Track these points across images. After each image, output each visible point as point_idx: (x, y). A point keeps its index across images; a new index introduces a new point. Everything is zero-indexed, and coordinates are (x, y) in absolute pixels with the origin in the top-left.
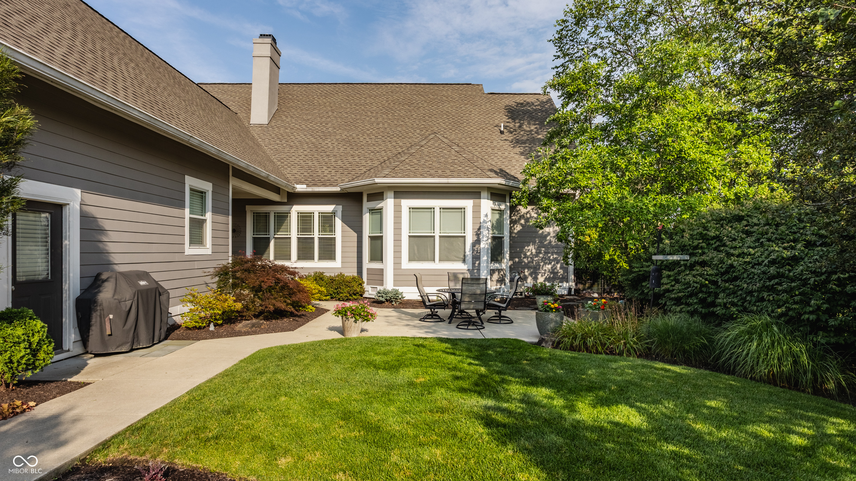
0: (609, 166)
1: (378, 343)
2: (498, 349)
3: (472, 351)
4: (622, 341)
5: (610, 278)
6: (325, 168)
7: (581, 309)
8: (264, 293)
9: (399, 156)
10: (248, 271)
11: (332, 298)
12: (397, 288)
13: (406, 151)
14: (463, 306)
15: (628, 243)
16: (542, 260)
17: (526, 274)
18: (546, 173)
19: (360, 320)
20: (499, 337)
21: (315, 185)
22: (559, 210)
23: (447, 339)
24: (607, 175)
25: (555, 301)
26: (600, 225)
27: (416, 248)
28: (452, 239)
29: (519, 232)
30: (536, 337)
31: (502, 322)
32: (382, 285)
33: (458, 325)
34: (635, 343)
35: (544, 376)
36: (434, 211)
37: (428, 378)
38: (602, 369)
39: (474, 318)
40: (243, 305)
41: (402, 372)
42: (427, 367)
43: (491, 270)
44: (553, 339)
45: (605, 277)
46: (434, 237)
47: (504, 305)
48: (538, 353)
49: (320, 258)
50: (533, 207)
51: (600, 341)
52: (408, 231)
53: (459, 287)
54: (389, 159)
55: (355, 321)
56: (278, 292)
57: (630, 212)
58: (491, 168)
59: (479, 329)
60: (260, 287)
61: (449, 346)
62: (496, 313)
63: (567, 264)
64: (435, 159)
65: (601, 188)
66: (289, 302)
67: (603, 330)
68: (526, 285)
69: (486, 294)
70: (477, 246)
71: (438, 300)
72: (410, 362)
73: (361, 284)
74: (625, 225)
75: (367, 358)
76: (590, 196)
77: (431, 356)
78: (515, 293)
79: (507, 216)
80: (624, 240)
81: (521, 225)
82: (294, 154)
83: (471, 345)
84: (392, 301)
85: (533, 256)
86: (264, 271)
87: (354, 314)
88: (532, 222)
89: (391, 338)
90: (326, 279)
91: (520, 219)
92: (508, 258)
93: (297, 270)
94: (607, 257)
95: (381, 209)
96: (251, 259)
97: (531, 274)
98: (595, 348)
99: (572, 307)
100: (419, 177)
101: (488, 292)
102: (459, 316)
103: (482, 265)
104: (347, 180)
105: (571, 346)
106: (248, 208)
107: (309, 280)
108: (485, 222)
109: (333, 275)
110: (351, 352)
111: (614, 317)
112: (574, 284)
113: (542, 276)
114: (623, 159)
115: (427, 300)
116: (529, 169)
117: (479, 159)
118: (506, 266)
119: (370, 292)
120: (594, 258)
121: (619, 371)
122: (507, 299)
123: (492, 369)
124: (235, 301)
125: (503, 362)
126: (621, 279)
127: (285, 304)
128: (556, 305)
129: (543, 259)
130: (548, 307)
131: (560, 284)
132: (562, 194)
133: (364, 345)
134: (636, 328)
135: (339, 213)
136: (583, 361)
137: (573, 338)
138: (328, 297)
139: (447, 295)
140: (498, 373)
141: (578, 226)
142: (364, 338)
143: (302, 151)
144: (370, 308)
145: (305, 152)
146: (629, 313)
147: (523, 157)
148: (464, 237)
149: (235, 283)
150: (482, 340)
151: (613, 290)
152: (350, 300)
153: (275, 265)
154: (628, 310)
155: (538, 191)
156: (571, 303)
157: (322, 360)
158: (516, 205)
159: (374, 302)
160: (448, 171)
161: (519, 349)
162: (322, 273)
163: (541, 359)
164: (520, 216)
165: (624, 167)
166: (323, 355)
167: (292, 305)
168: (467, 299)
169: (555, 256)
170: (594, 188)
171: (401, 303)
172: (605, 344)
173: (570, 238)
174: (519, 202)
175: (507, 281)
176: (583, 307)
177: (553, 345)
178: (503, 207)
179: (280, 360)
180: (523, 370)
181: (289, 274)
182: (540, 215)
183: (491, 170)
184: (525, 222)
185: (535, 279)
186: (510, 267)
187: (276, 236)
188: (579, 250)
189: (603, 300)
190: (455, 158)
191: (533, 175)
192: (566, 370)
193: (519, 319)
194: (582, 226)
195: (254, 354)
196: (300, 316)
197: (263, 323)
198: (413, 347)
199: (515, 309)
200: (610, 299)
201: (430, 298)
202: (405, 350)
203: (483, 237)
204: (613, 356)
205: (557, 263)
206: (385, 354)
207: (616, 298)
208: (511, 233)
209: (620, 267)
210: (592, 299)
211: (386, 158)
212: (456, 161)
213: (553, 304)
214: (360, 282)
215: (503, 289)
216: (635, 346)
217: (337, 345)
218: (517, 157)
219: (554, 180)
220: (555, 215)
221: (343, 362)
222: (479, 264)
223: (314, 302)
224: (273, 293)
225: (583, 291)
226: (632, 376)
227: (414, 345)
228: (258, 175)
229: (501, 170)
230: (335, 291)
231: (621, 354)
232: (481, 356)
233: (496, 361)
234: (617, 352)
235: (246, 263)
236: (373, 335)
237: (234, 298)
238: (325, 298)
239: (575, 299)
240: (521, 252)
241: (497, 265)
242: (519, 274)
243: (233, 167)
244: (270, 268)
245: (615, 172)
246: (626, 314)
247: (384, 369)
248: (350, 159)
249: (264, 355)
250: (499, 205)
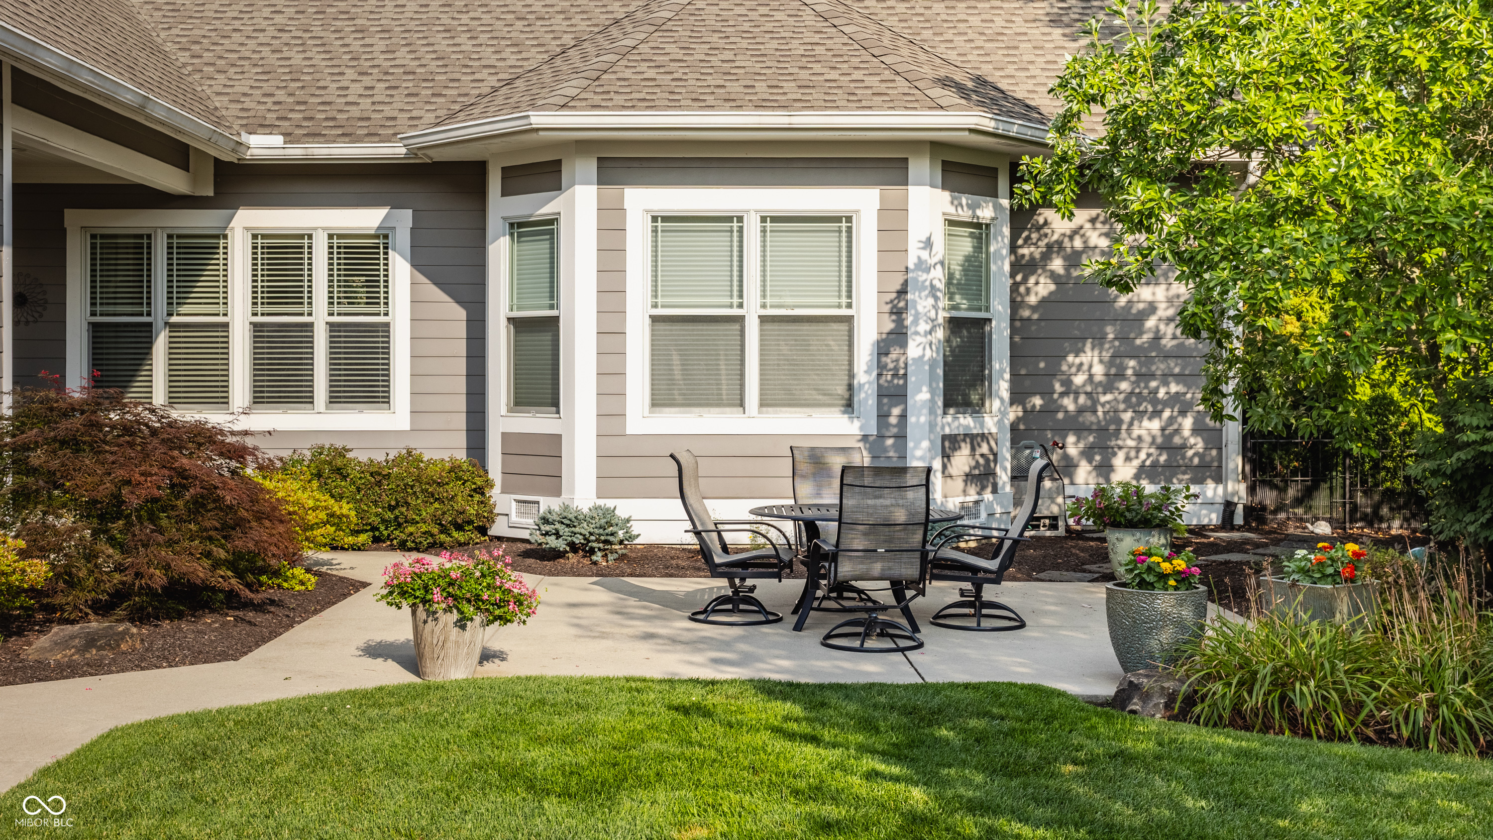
0: (1369, 63)
1: (543, 702)
2: (973, 723)
3: (877, 731)
4: (1423, 696)
5: (1376, 466)
6: (350, 74)
7: (1268, 577)
8: (129, 524)
9: (615, 32)
10: (72, 443)
11: (377, 540)
12: (610, 503)
13: (640, 15)
14: (845, 569)
15: (1440, 339)
16: (1127, 400)
17: (1072, 451)
18: (1143, 91)
19: (478, 619)
20: (975, 680)
21: (314, 136)
22: (1189, 224)
23: (790, 684)
24: (1363, 97)
25: (1177, 548)
26: (1337, 276)
27: (676, 360)
28: (806, 327)
29: (1044, 301)
30: (1111, 677)
31: (985, 623)
32: (557, 492)
33: (828, 636)
34: (1468, 701)
35: (1139, 821)
36: (741, 230)
37: (721, 826)
38: (1350, 798)
39: (885, 608)
40: (53, 566)
41: (628, 804)
42: (716, 787)
43: (944, 438)
44: (1170, 685)
45: (1358, 462)
46: (740, 319)
47: (993, 565)
48: (1117, 737)
49: (336, 398)
50: (1094, 212)
51: (1342, 693)
52: (649, 301)
53: (830, 497)
54: (579, 42)
55: (461, 623)
56: (180, 520)
57: (1446, 228)
58: (942, 73)
59: (903, 650)
60: (118, 500)
61: (797, 710)
62: (962, 593)
63: (1219, 416)
64: (744, 44)
65: (1341, 142)
66: (222, 554)
67: (1351, 653)
68: (1069, 490)
69: (927, 522)
70: (895, 353)
71: (758, 547)
72: (657, 767)
73: (480, 490)
74: (1429, 274)
75: (504, 757)
76: (1299, 171)
77: (731, 746)
78: (1033, 521)
79: (1000, 244)
80: (1426, 331)
81: (1053, 276)
82: (237, 24)
83: (875, 706)
84: (592, 551)
85: (1094, 389)
86: (131, 445)
87: (455, 598)
88: (1089, 268)
89: (590, 682)
90: (354, 474)
91: (1047, 256)
92: (1006, 395)
93: (249, 442)
94: (1364, 392)
95: (551, 222)
96: (85, 402)
97: (1087, 454)
98: (1321, 721)
99: (1235, 569)
100: (688, 108)
101: (934, 515)
102: (832, 605)
103: (911, 420)
104: (430, 117)
105: (1237, 710)
106: (74, 218)
107: (295, 477)
108: (926, 268)
109: (380, 457)
110: (445, 735)
111: (1392, 606)
112: (1242, 488)
113: (1128, 459)
114: (1421, 36)
115: (716, 547)
116: (1078, 75)
117: (901, 42)
118: (1000, 423)
119: (514, 518)
120: (1315, 396)
121: (1414, 803)
122: (1002, 540)
123: (950, 793)
124: (23, 554)
125: (991, 770)
126: (1413, 468)
127: (207, 563)
128: (1180, 564)
129: (1133, 401)
130: (1150, 569)
131: (1194, 489)
132: (1200, 166)
133: (491, 709)
134: (1473, 647)
135: (403, 237)
136: (1280, 766)
137: (1241, 683)
138: (363, 538)
139: (789, 527)
140: (973, 807)
141: (1256, 279)
142: (493, 685)
143: (266, 13)
144: (514, 575)
145: (278, 19)
146: (1445, 592)
147: (1057, 32)
148: (849, 320)
149: (25, 487)
150: (915, 688)
151: (1385, 511)
152: (442, 545)
153: (172, 424)
154: (1442, 583)
155: (1113, 155)
156: (1235, 557)
157: (339, 763)
158: (1034, 207)
159: (527, 554)
160: (789, 86)
161: (1048, 721)
162: (342, 453)
163: (1126, 758)
164: (1049, 246)
165: (1425, 66)
166: (344, 745)
167: (232, 565)
168: (859, 543)
169: (1174, 388)
170: (1313, 142)
171: (622, 557)
172: (1361, 705)
173: (1228, 325)
174: (1044, 197)
175: (1003, 476)
176: (1278, 570)
177: (1168, 706)
178: (986, 213)
179: (189, 764)
180: (1063, 799)
181: (221, 455)
182: (1118, 240)
183: (945, 82)
184: (1067, 268)
185: (1105, 469)
186: (1014, 428)
187: (174, 319)
188: (1260, 365)
189: (1351, 547)
190: (816, 38)
191: (1093, 99)
192: (1218, 798)
193: (1046, 613)
194: (1273, 280)
195: (93, 744)
196: (260, 608)
197: (126, 632)
198: (668, 716)
199: (1030, 578)
200: (1377, 542)
201: (728, 537)
202: (638, 724)
203: (916, 322)
204: (1390, 751)
205: (1183, 413)
206: (566, 741)
207: (1399, 539)
208: (1015, 305)
209: (1413, 426)
210: (1310, 542)
211: (568, 40)
212: (819, 50)
213: (1168, 559)
214: (479, 482)
215: (990, 505)
216: (1468, 713)
217: (396, 711)
218: (1036, 32)
219: (1170, 117)
220: (1172, 240)
221: (414, 770)
222: (903, 417)
223: (311, 554)
224: (164, 522)
225: (1275, 512)
226: (1462, 823)
227: (670, 707)
228: (108, 98)
229: (981, 81)
230: (389, 515)
231: (1417, 742)
232: (910, 746)
233: (964, 764)
234: (1405, 733)
235: (65, 415)
236: (524, 672)
237: (22, 544)
238: (350, 540)
239: (1247, 541)
240: (1053, 373)
241: (966, 422)
242: (1046, 452)
243: (13, 68)
244: (154, 432)
245: (1390, 86)
246: (1436, 597)
247: (566, 794)
248: (442, 44)
249: (128, 749)
250: (973, 207)
